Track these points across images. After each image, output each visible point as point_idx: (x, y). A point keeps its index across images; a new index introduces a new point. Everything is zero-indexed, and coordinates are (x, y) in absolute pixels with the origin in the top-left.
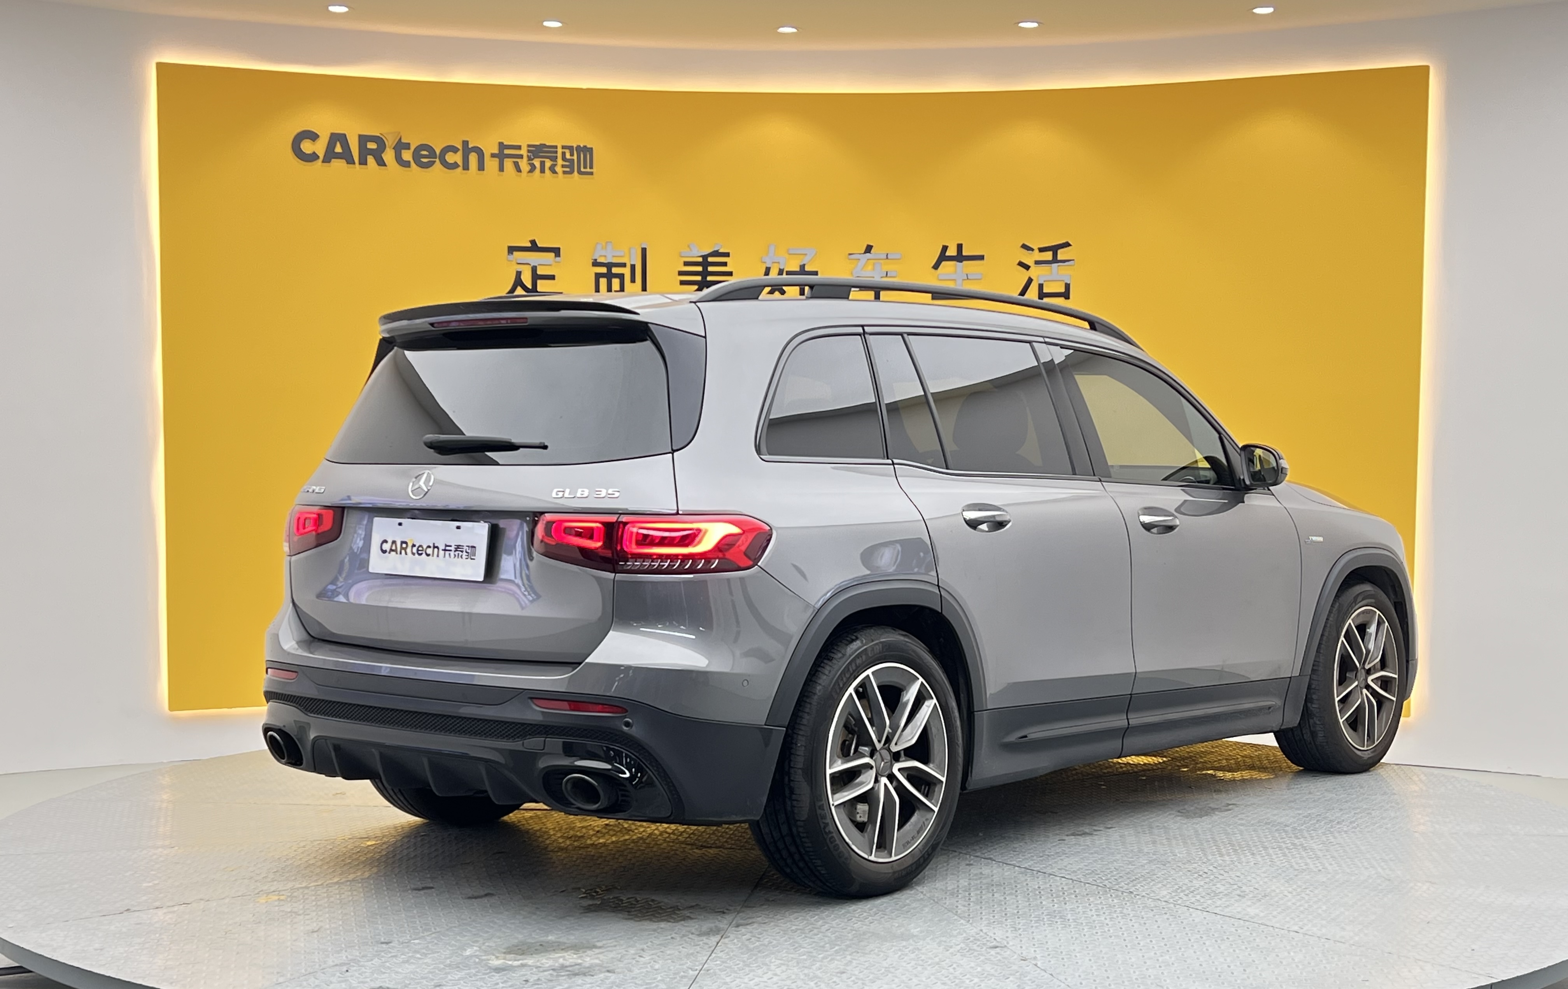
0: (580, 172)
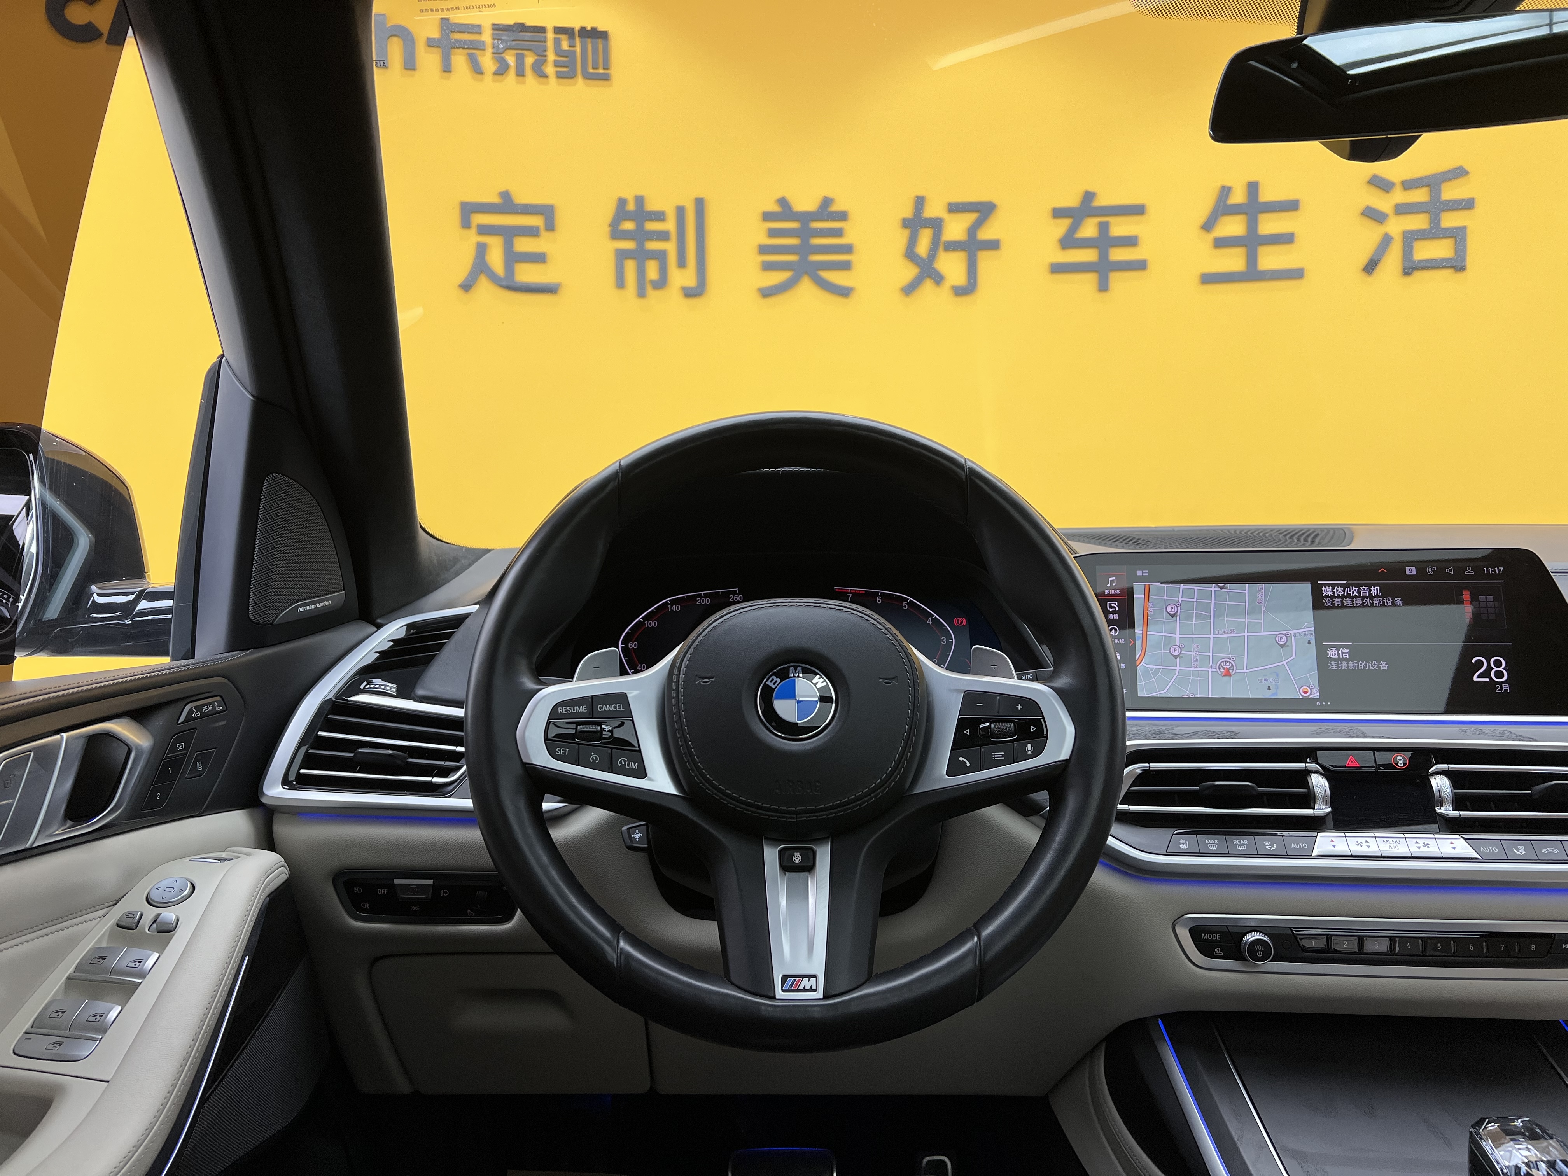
0: (588, 77)
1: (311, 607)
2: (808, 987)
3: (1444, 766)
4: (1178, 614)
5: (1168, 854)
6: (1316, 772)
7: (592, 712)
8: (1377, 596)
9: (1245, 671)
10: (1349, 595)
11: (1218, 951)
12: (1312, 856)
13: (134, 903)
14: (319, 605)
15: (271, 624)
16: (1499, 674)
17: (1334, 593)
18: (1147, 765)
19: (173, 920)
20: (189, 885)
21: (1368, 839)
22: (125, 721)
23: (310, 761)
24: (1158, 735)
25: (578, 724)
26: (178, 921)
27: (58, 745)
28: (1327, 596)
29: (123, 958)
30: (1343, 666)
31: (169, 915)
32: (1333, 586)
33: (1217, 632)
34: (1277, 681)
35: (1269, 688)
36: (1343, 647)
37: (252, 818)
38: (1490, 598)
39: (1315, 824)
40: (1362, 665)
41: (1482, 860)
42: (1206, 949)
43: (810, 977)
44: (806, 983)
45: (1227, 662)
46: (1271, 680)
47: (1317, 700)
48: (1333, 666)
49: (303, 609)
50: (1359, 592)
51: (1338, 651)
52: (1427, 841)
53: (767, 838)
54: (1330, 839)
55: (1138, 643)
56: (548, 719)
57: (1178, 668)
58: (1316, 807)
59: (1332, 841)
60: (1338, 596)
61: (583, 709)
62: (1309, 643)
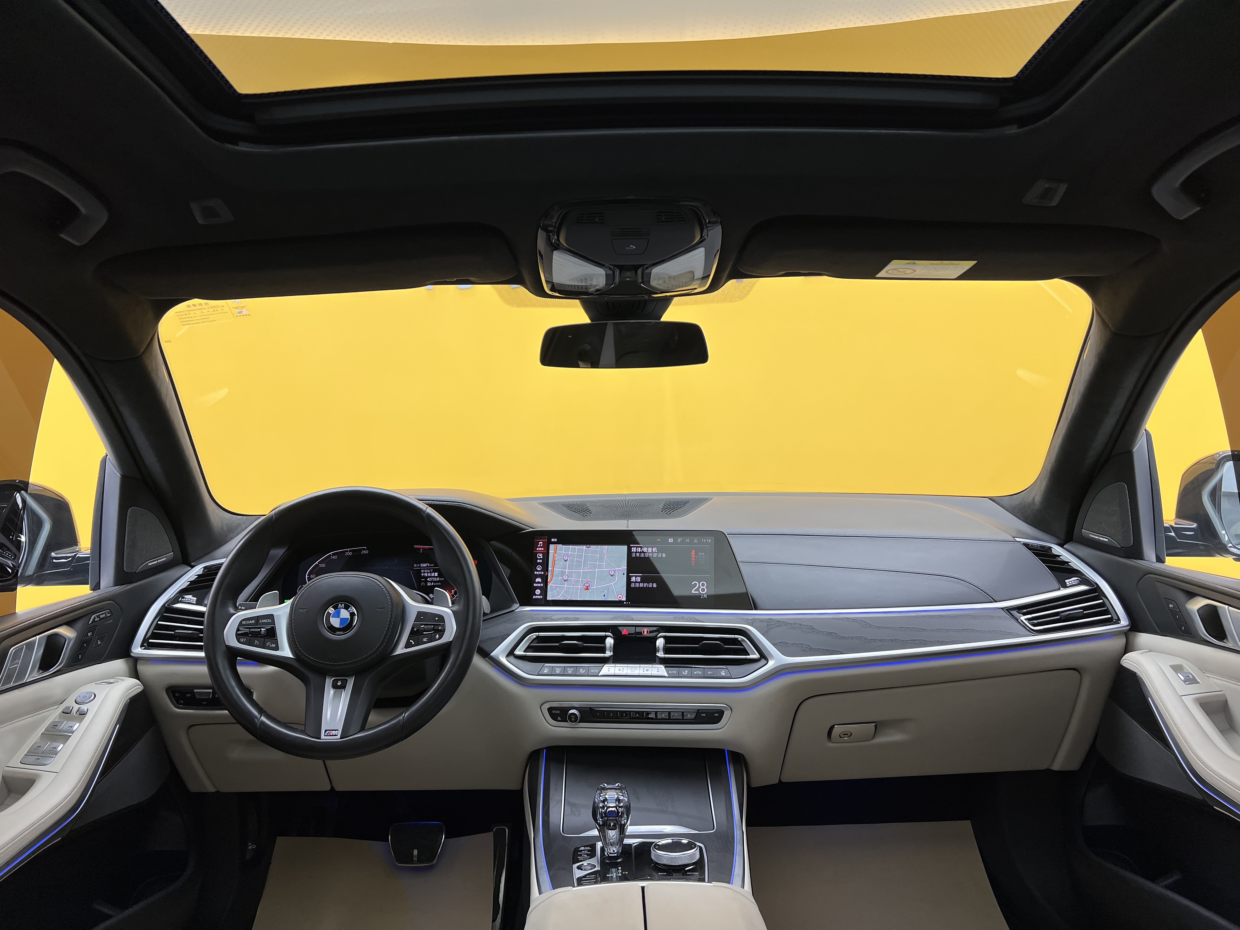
1: (155, 562)
2: (334, 735)
3: (664, 634)
4: (568, 560)
5: (538, 675)
6: (612, 637)
7: (257, 622)
8: (655, 552)
9: (595, 587)
10: (643, 551)
11: (559, 718)
12: (597, 676)
13: (70, 703)
14: (159, 561)
15: (135, 572)
16: (703, 590)
17: (637, 550)
18: (538, 633)
19: (86, 710)
20: (93, 695)
21: (624, 668)
22: (64, 627)
23: (154, 636)
24: (544, 619)
25: (250, 628)
26: (88, 710)
27: (35, 641)
28: (633, 552)
29: (64, 725)
30: (637, 585)
31: (84, 707)
32: (637, 547)
33: (584, 568)
34: (608, 593)
35: (604, 596)
36: (638, 576)
37: (127, 662)
38: (703, 554)
39: (604, 661)
40: (645, 585)
41: (669, 677)
42: (554, 717)
43: (335, 730)
44: (334, 733)
45: (587, 583)
46: (606, 592)
47: (624, 601)
48: (633, 585)
49: (151, 564)
50: (647, 550)
51: (636, 578)
52: (648, 668)
53: (328, 675)
54: (608, 667)
55: (549, 574)
56: (238, 626)
57: (566, 586)
58: (606, 653)
59: (609, 668)
60: (638, 552)
61: (253, 622)
62: (624, 574)
